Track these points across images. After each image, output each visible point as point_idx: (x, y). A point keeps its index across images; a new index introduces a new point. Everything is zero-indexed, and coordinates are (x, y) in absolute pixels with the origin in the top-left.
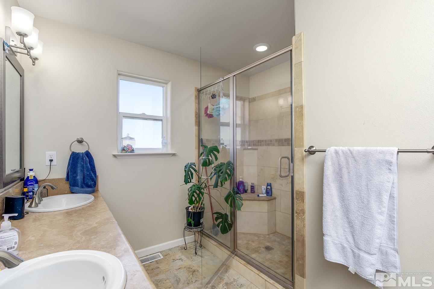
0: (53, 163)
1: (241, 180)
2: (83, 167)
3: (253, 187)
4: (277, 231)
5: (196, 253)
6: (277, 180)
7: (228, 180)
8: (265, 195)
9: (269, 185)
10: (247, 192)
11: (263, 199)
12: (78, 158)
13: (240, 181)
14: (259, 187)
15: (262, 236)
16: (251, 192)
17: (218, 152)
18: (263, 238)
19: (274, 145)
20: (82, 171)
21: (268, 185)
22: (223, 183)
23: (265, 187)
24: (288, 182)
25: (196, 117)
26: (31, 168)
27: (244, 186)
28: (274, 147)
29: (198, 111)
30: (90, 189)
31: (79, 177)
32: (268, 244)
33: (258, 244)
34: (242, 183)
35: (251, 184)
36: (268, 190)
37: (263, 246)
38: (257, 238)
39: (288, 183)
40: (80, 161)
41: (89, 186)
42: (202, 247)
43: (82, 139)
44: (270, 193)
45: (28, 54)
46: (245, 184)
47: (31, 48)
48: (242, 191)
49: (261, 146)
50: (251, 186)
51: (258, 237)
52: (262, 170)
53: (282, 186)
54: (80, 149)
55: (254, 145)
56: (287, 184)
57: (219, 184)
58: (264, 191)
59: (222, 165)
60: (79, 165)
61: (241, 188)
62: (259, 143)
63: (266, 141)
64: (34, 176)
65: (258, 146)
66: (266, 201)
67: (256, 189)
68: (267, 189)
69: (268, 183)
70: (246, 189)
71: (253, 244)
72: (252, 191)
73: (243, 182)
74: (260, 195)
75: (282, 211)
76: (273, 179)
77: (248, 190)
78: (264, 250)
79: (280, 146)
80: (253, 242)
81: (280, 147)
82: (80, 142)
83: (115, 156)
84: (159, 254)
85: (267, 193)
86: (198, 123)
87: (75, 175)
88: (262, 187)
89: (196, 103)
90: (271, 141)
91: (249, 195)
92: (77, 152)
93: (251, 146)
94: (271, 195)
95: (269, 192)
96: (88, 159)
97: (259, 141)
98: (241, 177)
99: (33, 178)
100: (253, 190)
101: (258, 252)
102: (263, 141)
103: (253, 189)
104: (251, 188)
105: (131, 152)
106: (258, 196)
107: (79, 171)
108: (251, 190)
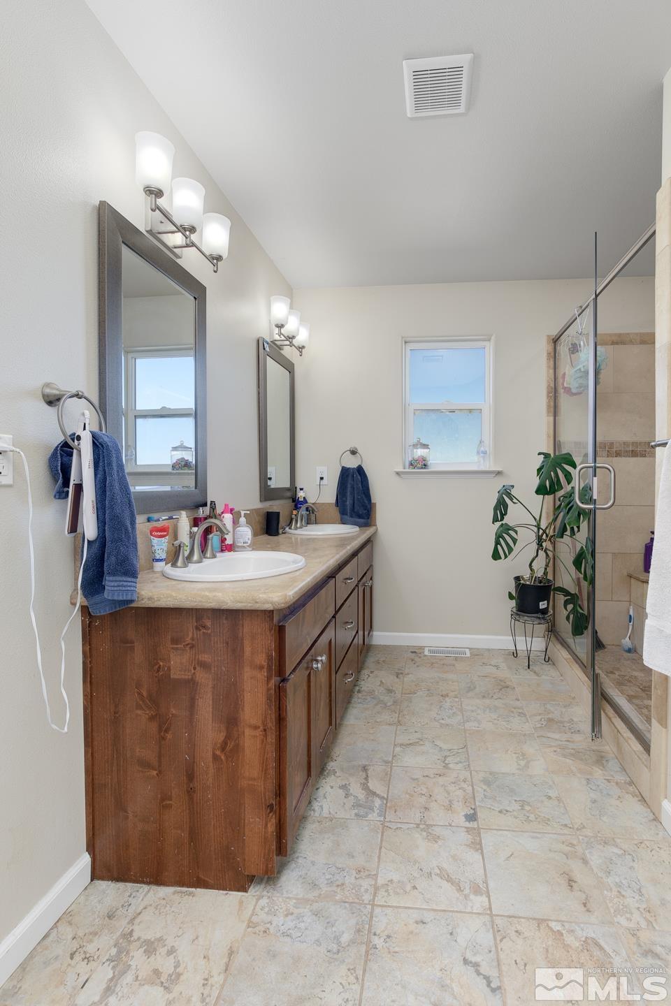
0: (324, 482)
2: (353, 488)
12: (347, 476)
17: (574, 466)
20: (352, 493)
25: (548, 396)
26: (301, 487)
29: (552, 385)
30: (362, 521)
31: (349, 502)
40: (350, 478)
41: (360, 516)
42: (550, 662)
43: (356, 449)
45: (291, 345)
47: (294, 337)
54: (352, 463)
59: (573, 491)
60: (349, 486)
64: (304, 498)
82: (354, 452)
83: (398, 473)
84: (467, 650)
86: (555, 410)
87: (344, 499)
89: (549, 367)
92: (348, 467)
96: (359, 477)
99: (302, 500)
105: (422, 468)
107: (349, 494)
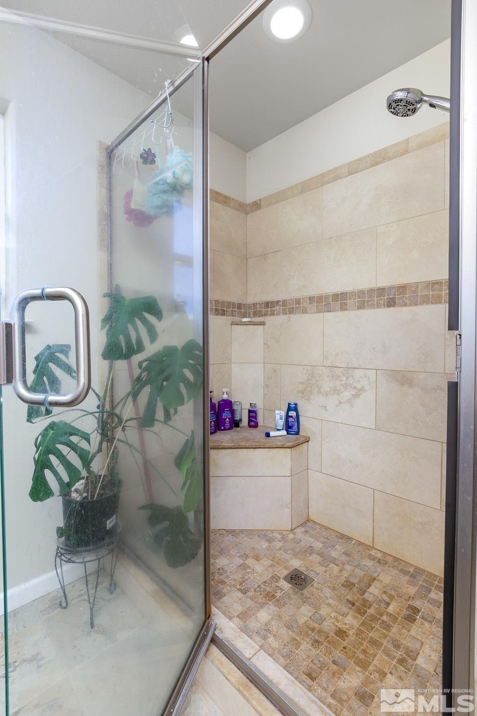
1: (225, 397)
3: (253, 414)
4: (312, 517)
5: (92, 625)
6: (312, 397)
7: (188, 401)
8: (284, 432)
9: (292, 407)
10: (240, 425)
11: (279, 444)
13: (223, 400)
14: (267, 412)
15: (279, 537)
16: (250, 426)
18: (281, 544)
19: (305, 311)
21: (289, 409)
22: (172, 411)
23: (283, 413)
24: (342, 401)
27: (232, 412)
28: (307, 315)
32: (296, 564)
33: (272, 566)
34: (227, 404)
35: (248, 407)
36: (290, 419)
37: (286, 572)
38: (265, 545)
39: (340, 403)
44: (296, 426)
46: (235, 407)
48: (227, 425)
49: (273, 314)
50: (250, 411)
51: (267, 540)
52: (275, 371)
53: (326, 410)
55: (256, 314)
56: (337, 406)
57: (160, 414)
58: (281, 423)
59: (169, 352)
61: (226, 415)
62: (268, 307)
63: (284, 303)
65: (266, 315)
66: (288, 450)
67: (260, 420)
68: (288, 416)
69: (289, 404)
70: (236, 419)
71: (258, 568)
72: (252, 423)
73: (231, 402)
74: (272, 434)
75: (323, 472)
76: (302, 392)
77: (241, 420)
78: (286, 586)
79: (322, 312)
80: (257, 558)
81: (322, 314)
85: (288, 427)
86: (109, 242)
88: (277, 412)
90: (298, 301)
91: (245, 435)
93: (249, 316)
94: (297, 433)
95: (292, 425)
97: (268, 303)
98: (225, 390)
100: (253, 421)
101: (274, 596)
102: (278, 302)
103: (253, 417)
104: (249, 417)
106: (268, 435)
108: (250, 421)
